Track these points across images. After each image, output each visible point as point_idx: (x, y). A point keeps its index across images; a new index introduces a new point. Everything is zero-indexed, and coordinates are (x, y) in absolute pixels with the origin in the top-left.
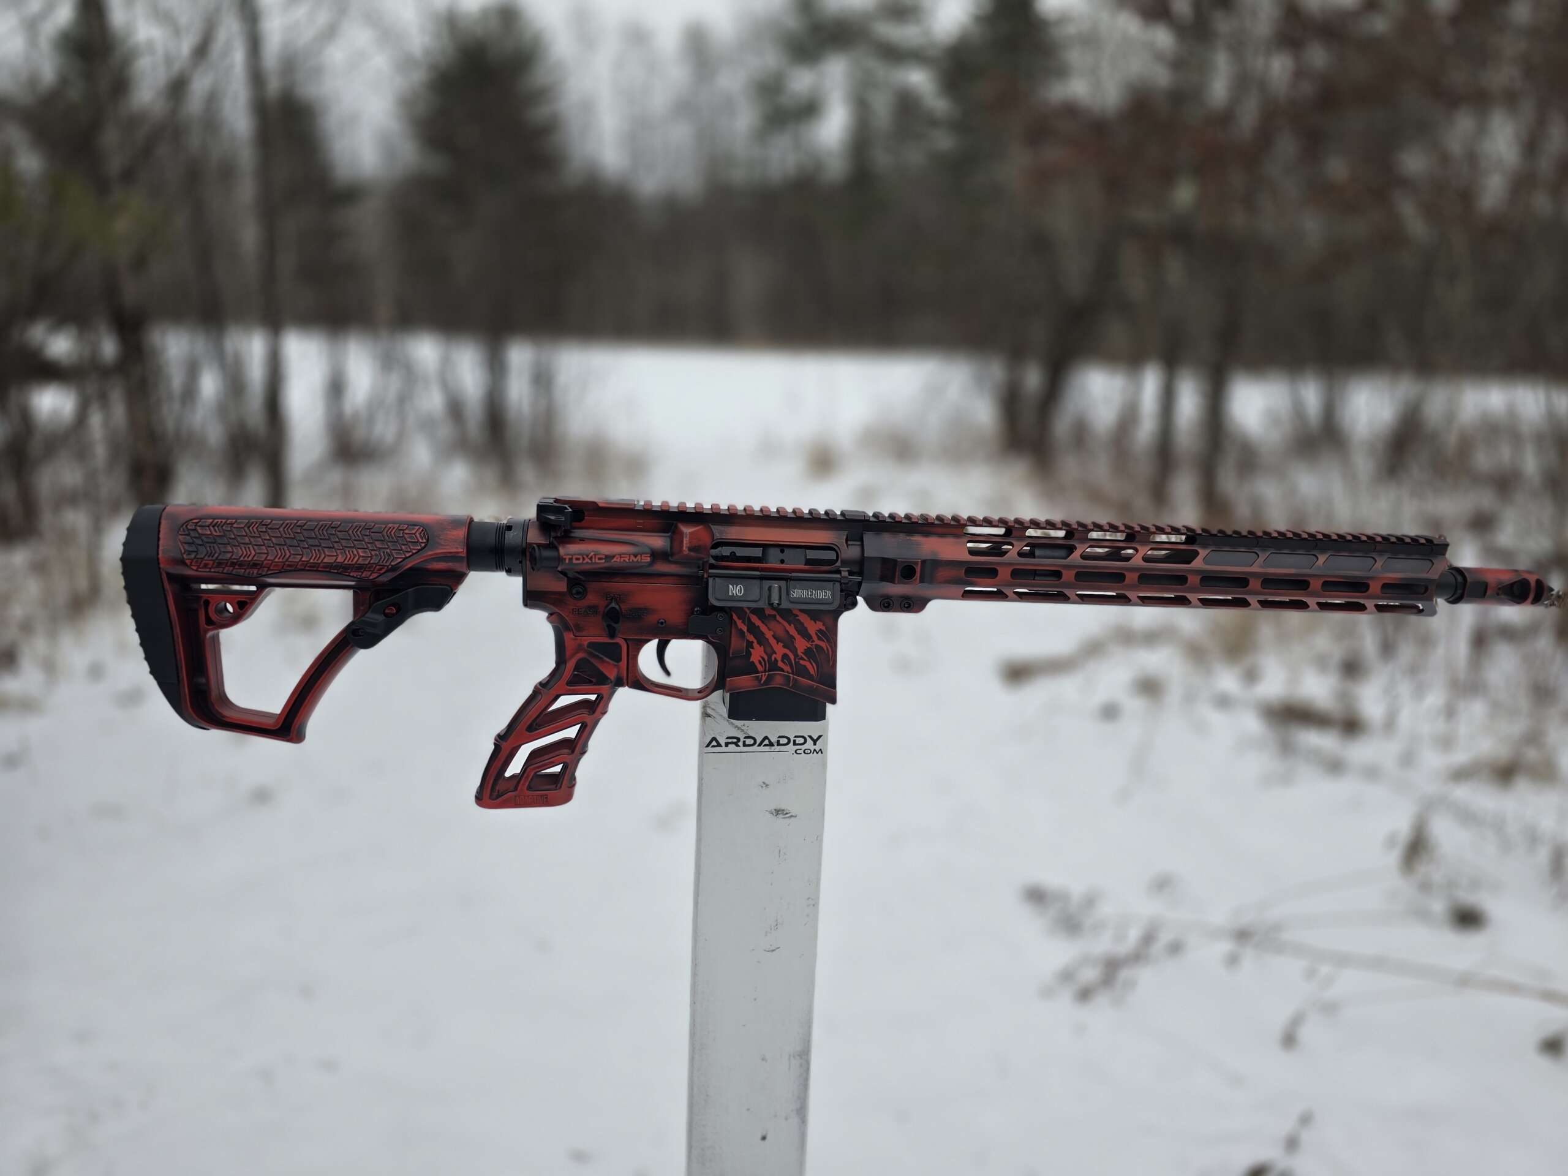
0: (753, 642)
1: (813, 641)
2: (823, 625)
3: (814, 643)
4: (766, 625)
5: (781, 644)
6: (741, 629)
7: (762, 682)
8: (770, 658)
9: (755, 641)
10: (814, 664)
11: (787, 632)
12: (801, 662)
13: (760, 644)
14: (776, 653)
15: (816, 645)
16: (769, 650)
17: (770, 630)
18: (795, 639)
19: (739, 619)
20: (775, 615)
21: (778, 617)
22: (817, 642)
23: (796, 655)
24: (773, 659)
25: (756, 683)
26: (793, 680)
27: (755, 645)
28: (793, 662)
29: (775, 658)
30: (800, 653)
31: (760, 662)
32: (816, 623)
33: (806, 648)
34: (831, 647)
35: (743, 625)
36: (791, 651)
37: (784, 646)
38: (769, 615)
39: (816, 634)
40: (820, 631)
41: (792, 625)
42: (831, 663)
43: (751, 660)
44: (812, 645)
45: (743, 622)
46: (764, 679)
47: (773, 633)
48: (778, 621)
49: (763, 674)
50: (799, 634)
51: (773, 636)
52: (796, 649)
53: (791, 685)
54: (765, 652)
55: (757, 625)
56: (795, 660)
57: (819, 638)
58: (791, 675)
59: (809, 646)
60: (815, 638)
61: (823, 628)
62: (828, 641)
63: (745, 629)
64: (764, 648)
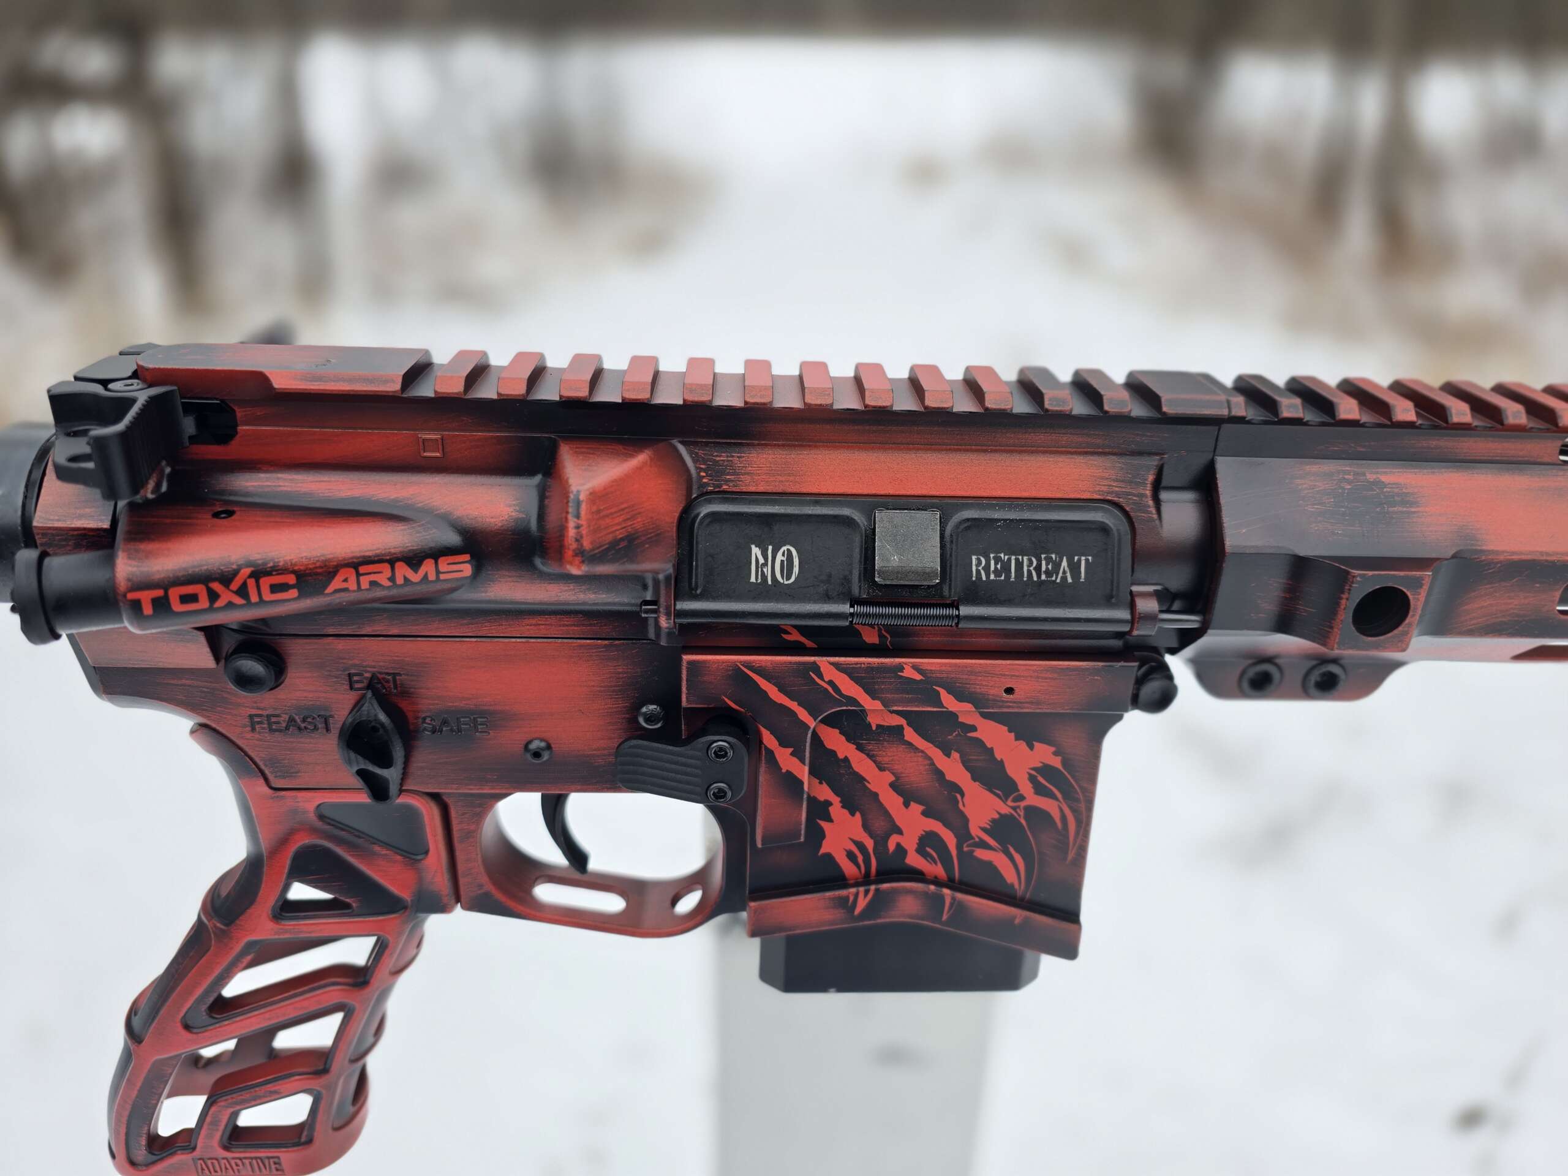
0: (828, 803)
1: (1021, 798)
2: (1056, 754)
3: (1022, 804)
4: (870, 756)
5: (916, 808)
6: (789, 773)
7: (857, 912)
8: (881, 842)
9: (836, 800)
10: (1018, 857)
11: (939, 774)
12: (981, 853)
13: (850, 806)
14: (900, 832)
15: (1030, 811)
16: (879, 825)
17: (881, 769)
18: (963, 795)
19: (783, 744)
20: (900, 728)
21: (910, 734)
22: (1032, 799)
23: (963, 834)
24: (892, 846)
25: (839, 914)
26: (951, 905)
27: (836, 810)
28: (954, 852)
29: (898, 845)
30: (975, 831)
31: (851, 856)
32: (1031, 747)
33: (997, 816)
34: (1074, 811)
35: (795, 760)
36: (946, 824)
37: (925, 814)
38: (878, 726)
39: (1032, 779)
40: (1046, 770)
41: (955, 755)
42: (1071, 855)
43: (822, 851)
44: (1014, 808)
45: (798, 754)
46: (862, 904)
47: (892, 778)
48: (910, 744)
49: (862, 889)
50: (974, 779)
51: (892, 785)
52: (967, 821)
53: (945, 917)
54: (866, 826)
55: (841, 756)
56: (959, 847)
57: (1039, 790)
58: (946, 891)
59: (1005, 810)
60: (1025, 788)
61: (1056, 762)
62: (1069, 795)
63: (803, 773)
64: (863, 815)
